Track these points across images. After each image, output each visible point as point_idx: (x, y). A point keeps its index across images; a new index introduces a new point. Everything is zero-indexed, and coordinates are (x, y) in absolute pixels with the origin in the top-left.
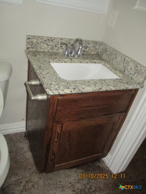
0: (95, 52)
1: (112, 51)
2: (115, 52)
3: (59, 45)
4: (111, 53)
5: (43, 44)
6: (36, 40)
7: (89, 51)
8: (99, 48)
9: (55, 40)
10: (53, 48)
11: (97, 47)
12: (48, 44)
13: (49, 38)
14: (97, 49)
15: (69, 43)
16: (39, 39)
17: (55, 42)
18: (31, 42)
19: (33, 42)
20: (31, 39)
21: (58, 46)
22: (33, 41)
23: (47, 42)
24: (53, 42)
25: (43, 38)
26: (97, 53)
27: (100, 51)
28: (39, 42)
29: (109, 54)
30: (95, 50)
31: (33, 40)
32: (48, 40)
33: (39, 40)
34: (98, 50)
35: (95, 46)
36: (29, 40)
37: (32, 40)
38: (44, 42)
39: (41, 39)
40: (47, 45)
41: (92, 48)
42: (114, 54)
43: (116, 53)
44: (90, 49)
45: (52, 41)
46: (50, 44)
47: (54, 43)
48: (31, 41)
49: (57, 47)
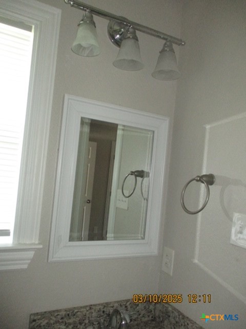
0: (149, 316)
1: (177, 319)
2: (183, 321)
3: (85, 319)
4: (177, 322)
5: (58, 324)
6: (46, 321)
7: (139, 317)
8: (155, 309)
9: (79, 313)
10: (77, 327)
11: (152, 307)
12: (67, 322)
13: (68, 313)
14: (151, 311)
15: (104, 312)
16: (51, 317)
17: (79, 317)
18: (37, 326)
19: (42, 325)
20: (37, 321)
21: (85, 321)
22: (41, 323)
23: (65, 320)
24: (75, 317)
25: (58, 315)
26: (152, 317)
27: (157, 315)
28: (52, 322)
29: (174, 322)
30: (149, 314)
31: (41, 321)
32: (67, 316)
33: (51, 319)
34: (153, 312)
35: (147, 307)
36: (34, 323)
37: (39, 322)
38: (61, 321)
39: (55, 317)
40: (66, 324)
41: (143, 312)
42: (183, 324)
43: (186, 324)
44: (140, 315)
45: (75, 315)
46: (71, 321)
47: (77, 319)
48: (37, 324)
49: (83, 324)
